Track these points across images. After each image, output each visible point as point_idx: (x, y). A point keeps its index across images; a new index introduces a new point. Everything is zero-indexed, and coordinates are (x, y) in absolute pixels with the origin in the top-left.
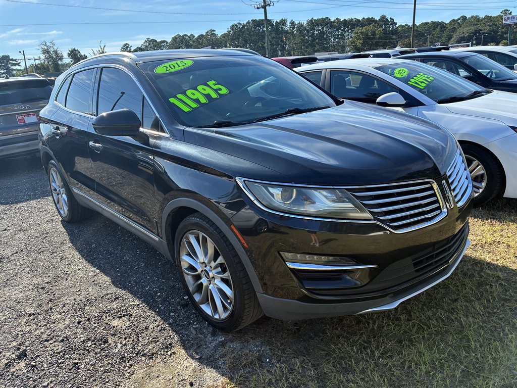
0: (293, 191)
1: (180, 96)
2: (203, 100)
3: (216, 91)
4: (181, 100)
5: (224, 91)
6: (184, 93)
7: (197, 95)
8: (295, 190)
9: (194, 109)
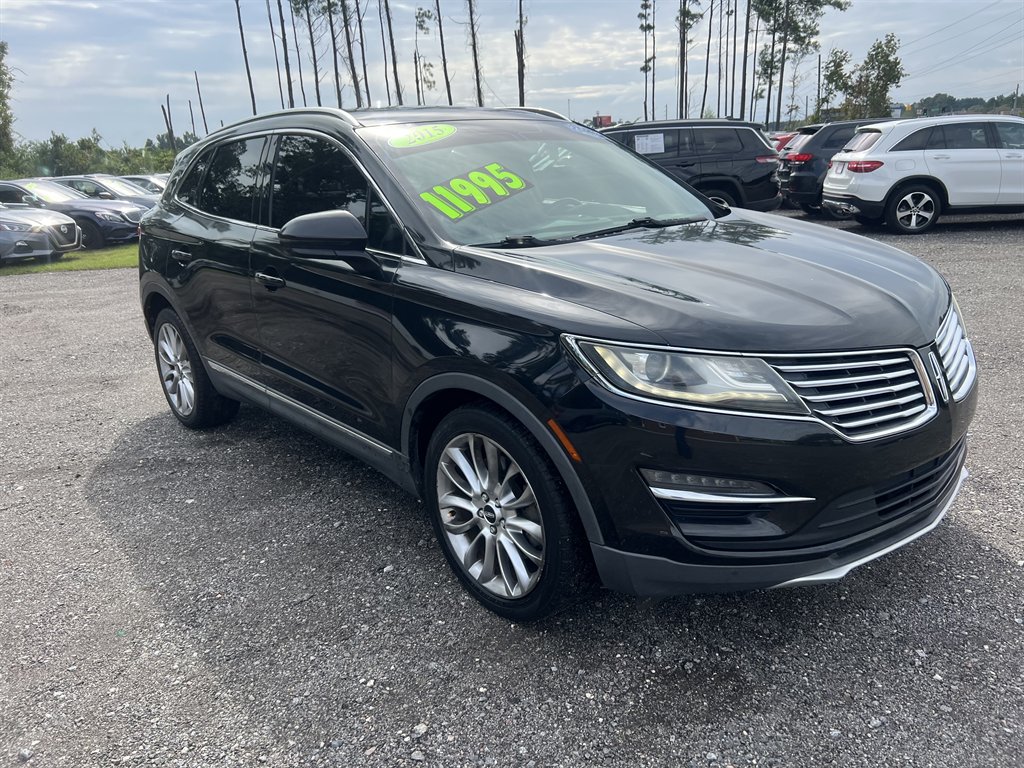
0: (664, 359)
1: (439, 190)
2: (481, 199)
3: (503, 182)
4: (441, 197)
5: (517, 184)
6: (446, 185)
7: (471, 190)
8: (668, 357)
9: (467, 215)
